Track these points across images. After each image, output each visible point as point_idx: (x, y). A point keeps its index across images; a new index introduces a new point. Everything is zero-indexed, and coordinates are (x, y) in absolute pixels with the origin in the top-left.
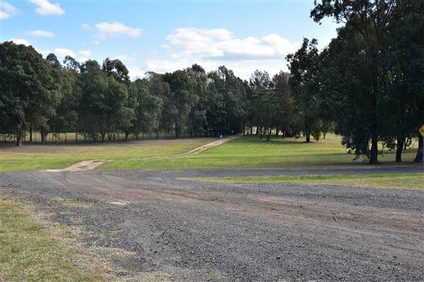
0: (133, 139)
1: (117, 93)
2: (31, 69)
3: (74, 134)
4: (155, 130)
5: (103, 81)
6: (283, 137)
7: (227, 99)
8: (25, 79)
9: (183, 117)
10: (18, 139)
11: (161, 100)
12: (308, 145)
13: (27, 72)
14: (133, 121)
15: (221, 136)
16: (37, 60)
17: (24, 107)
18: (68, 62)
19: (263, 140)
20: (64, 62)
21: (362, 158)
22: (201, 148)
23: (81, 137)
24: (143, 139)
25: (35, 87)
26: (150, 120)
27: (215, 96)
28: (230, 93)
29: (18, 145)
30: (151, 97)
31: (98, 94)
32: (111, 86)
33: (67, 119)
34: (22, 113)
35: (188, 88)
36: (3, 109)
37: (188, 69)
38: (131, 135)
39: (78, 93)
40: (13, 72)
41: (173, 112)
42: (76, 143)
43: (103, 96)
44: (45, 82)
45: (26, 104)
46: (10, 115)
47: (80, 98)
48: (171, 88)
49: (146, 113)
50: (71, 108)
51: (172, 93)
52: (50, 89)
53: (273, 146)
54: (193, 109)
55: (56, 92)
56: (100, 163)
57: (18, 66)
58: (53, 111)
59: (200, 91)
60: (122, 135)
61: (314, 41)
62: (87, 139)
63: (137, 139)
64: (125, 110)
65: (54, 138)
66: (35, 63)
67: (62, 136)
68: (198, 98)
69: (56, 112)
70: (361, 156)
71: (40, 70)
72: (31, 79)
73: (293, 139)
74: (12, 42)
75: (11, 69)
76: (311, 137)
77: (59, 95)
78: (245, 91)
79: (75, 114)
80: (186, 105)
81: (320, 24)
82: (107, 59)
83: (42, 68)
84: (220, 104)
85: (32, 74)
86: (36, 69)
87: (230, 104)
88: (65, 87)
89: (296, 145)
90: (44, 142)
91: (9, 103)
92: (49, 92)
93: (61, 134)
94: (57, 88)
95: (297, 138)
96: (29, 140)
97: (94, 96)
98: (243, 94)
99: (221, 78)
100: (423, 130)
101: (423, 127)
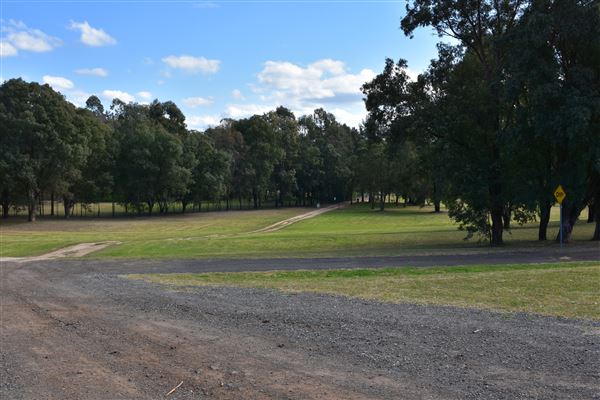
0: (193, 211)
1: (167, 148)
2: (45, 115)
3: (111, 204)
4: (224, 198)
5: (148, 131)
6: (404, 205)
7: (325, 154)
8: (36, 129)
9: (264, 179)
10: (31, 212)
11: (230, 156)
12: (437, 216)
13: (40, 120)
14: (190, 186)
15: (318, 205)
16: (54, 103)
17: (34, 168)
18: (117, 107)
19: (376, 209)
20: (112, 108)
21: (477, 236)
22: (285, 223)
23: (119, 208)
24: (208, 210)
25: (51, 140)
26: (214, 183)
27: (309, 149)
28: (330, 146)
29: (30, 220)
30: (216, 151)
31: (142, 149)
32: (159, 138)
33: (98, 184)
34: (31, 176)
35: (269, 139)
36: (7, 171)
37: (270, 113)
38: (190, 205)
39: (114, 149)
40: (20, 120)
41: (248, 173)
42: (114, 216)
43: (147, 151)
44: (64, 132)
45: (38, 164)
46: (17, 179)
47: (117, 155)
48: (245, 139)
49: (208, 175)
50: (104, 168)
51: (248, 147)
52: (71, 143)
53: (386, 218)
54: (278, 168)
55: (80, 146)
56: (103, 246)
57: (27, 112)
58: (76, 173)
59: (286, 144)
60: (179, 206)
61: (402, 63)
62: (130, 211)
63: (200, 210)
64: (177, 169)
65: (84, 210)
66: (52, 108)
67: (94, 207)
68: (283, 153)
69: (83, 175)
70: (475, 234)
71: (57, 117)
72: (44, 129)
73: (416, 209)
74: (20, 79)
75: (17, 116)
76: (442, 205)
77: (84, 151)
78: (351, 143)
79: (108, 176)
80: (267, 163)
81: (411, 37)
82: (155, 101)
83: (60, 115)
84: (316, 162)
85: (46, 122)
86: (51, 116)
87: (329, 160)
88: (95, 140)
89: (419, 216)
90: (68, 216)
91: (14, 162)
92: (69, 146)
93: (92, 205)
94: (82, 141)
95: (423, 206)
96: (50, 213)
97: (135, 151)
98: (349, 147)
99: (318, 125)
100: (560, 193)
101: (560, 189)
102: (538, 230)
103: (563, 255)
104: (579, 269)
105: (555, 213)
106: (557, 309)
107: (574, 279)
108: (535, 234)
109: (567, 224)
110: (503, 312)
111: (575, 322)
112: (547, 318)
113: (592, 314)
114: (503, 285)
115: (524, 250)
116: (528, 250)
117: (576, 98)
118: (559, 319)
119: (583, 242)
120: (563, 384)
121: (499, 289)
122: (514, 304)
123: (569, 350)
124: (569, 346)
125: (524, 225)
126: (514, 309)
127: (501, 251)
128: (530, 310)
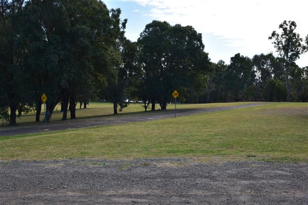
21: (2, 121)
100: (44, 98)
101: (44, 96)
102: (35, 116)
103: (45, 128)
104: (51, 135)
105: (43, 107)
106: (34, 157)
107: (47, 140)
108: (34, 119)
109: (49, 113)
110: (5, 161)
111: (42, 162)
112: (28, 162)
113: (51, 157)
114: (9, 146)
115: (26, 127)
116: (29, 127)
117: (52, 50)
118: (34, 161)
119: (57, 121)
120: (29, 195)
121: (6, 149)
122: (13, 156)
123: (36, 177)
124: (37, 175)
125: (27, 114)
126: (12, 159)
127: (14, 128)
128: (20, 158)
